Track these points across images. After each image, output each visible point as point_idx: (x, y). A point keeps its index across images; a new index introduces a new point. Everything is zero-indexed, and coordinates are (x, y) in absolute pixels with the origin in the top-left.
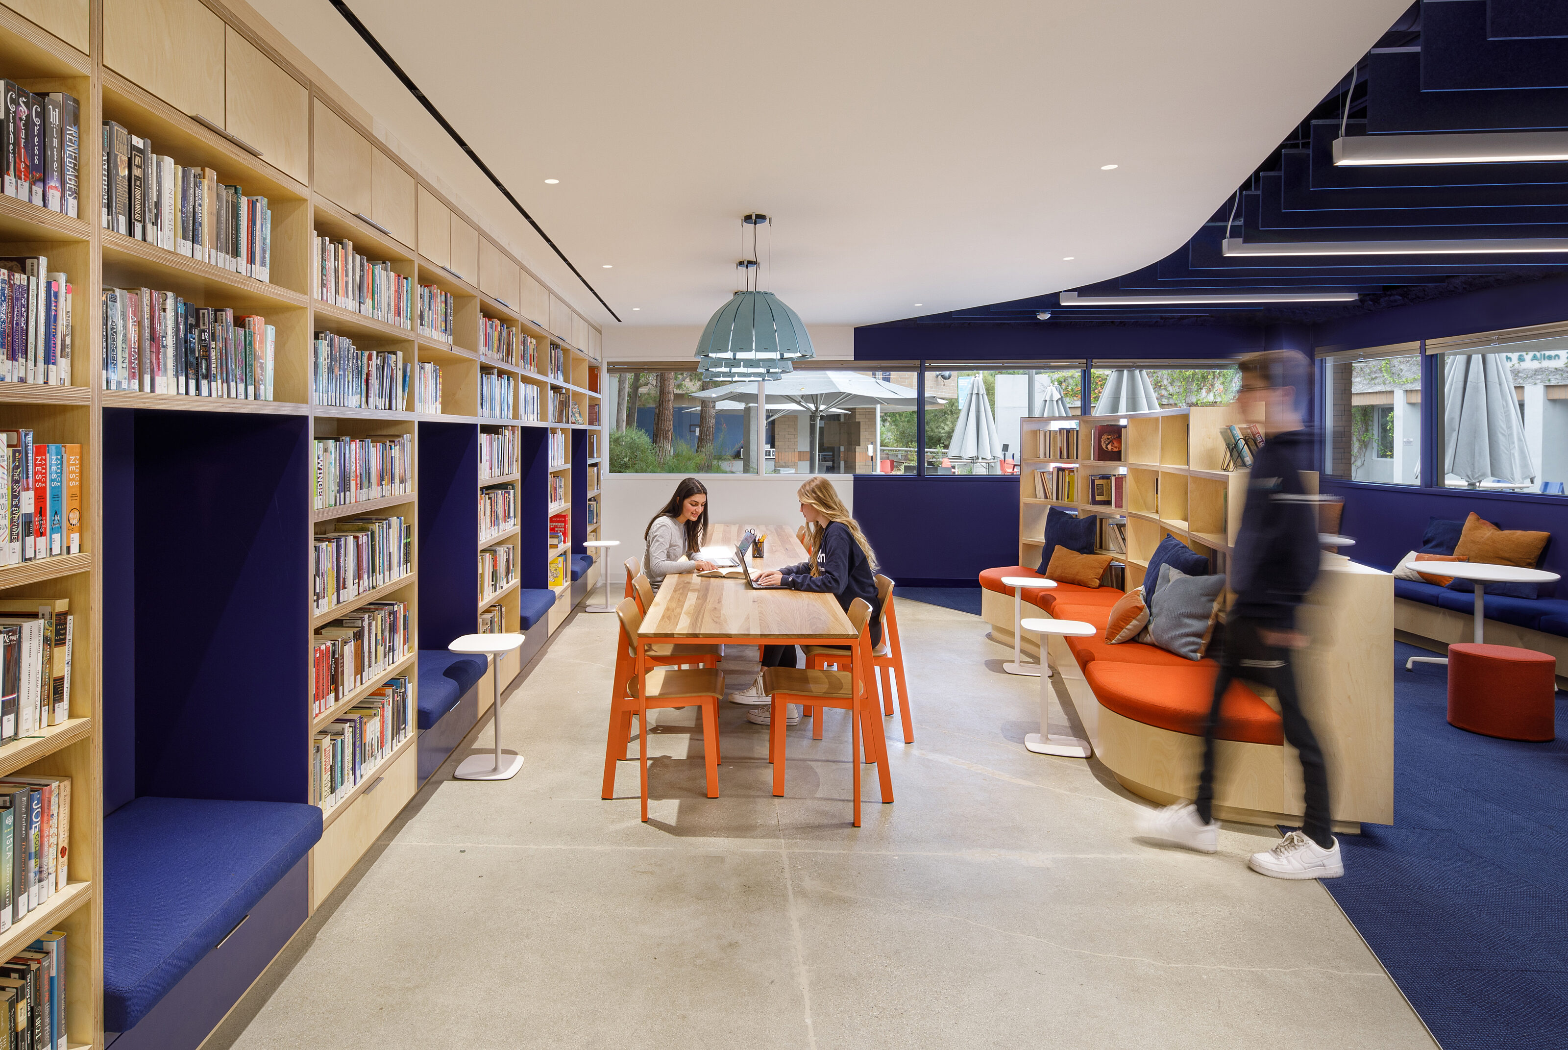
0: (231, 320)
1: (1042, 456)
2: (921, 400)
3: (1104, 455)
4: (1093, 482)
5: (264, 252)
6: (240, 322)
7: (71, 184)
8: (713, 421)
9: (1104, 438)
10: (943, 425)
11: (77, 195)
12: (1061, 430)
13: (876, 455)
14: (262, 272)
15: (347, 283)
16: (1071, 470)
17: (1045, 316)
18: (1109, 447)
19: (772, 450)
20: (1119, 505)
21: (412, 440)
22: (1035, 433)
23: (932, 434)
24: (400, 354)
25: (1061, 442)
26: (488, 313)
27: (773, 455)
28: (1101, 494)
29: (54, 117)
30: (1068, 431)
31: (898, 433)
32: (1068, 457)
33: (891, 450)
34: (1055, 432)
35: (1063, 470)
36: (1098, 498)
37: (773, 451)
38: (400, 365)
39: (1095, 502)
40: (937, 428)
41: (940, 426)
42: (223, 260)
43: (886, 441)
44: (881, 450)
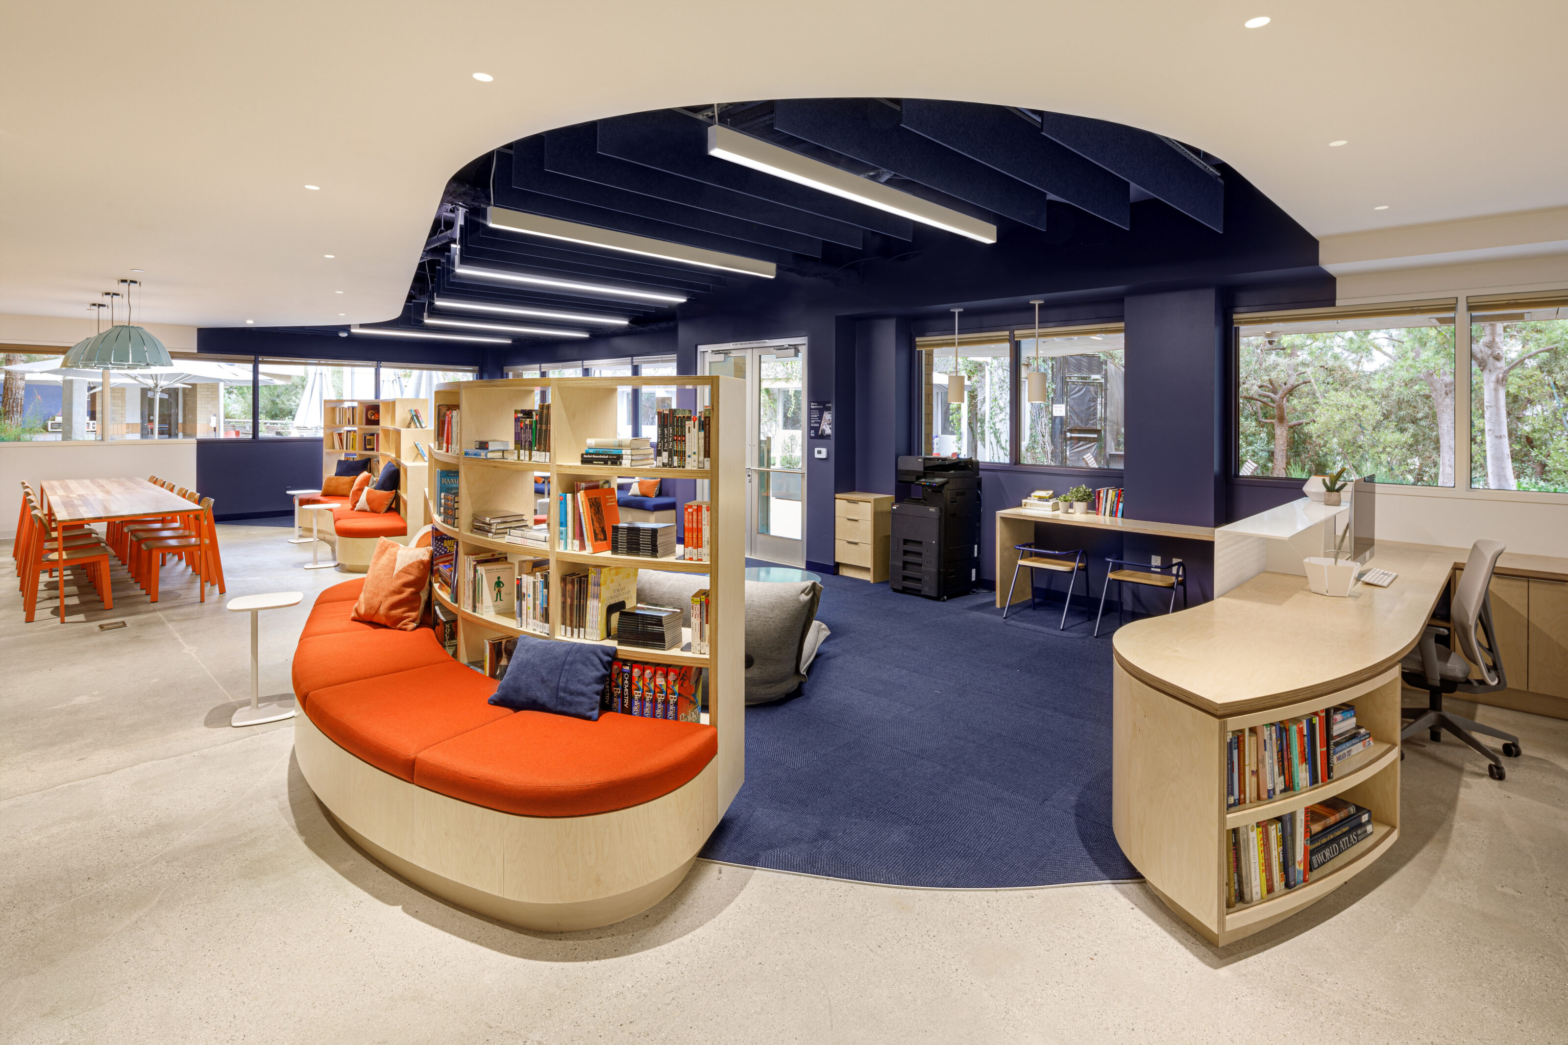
1: (338, 423)
2: (256, 381)
3: (369, 422)
4: (365, 437)
8: (22, 393)
9: (370, 412)
10: (294, 398)
12: (349, 407)
13: (219, 426)
16: (355, 431)
17: (344, 335)
18: (373, 417)
19: (92, 422)
20: (377, 450)
22: (334, 409)
23: (283, 406)
25: (349, 415)
27: (94, 428)
28: (370, 444)
30: (353, 408)
31: (246, 405)
32: (353, 423)
33: (237, 422)
34: (346, 409)
35: (350, 431)
36: (368, 447)
37: (94, 424)
39: (366, 449)
40: (288, 400)
41: (291, 399)
43: (232, 413)
44: (225, 422)
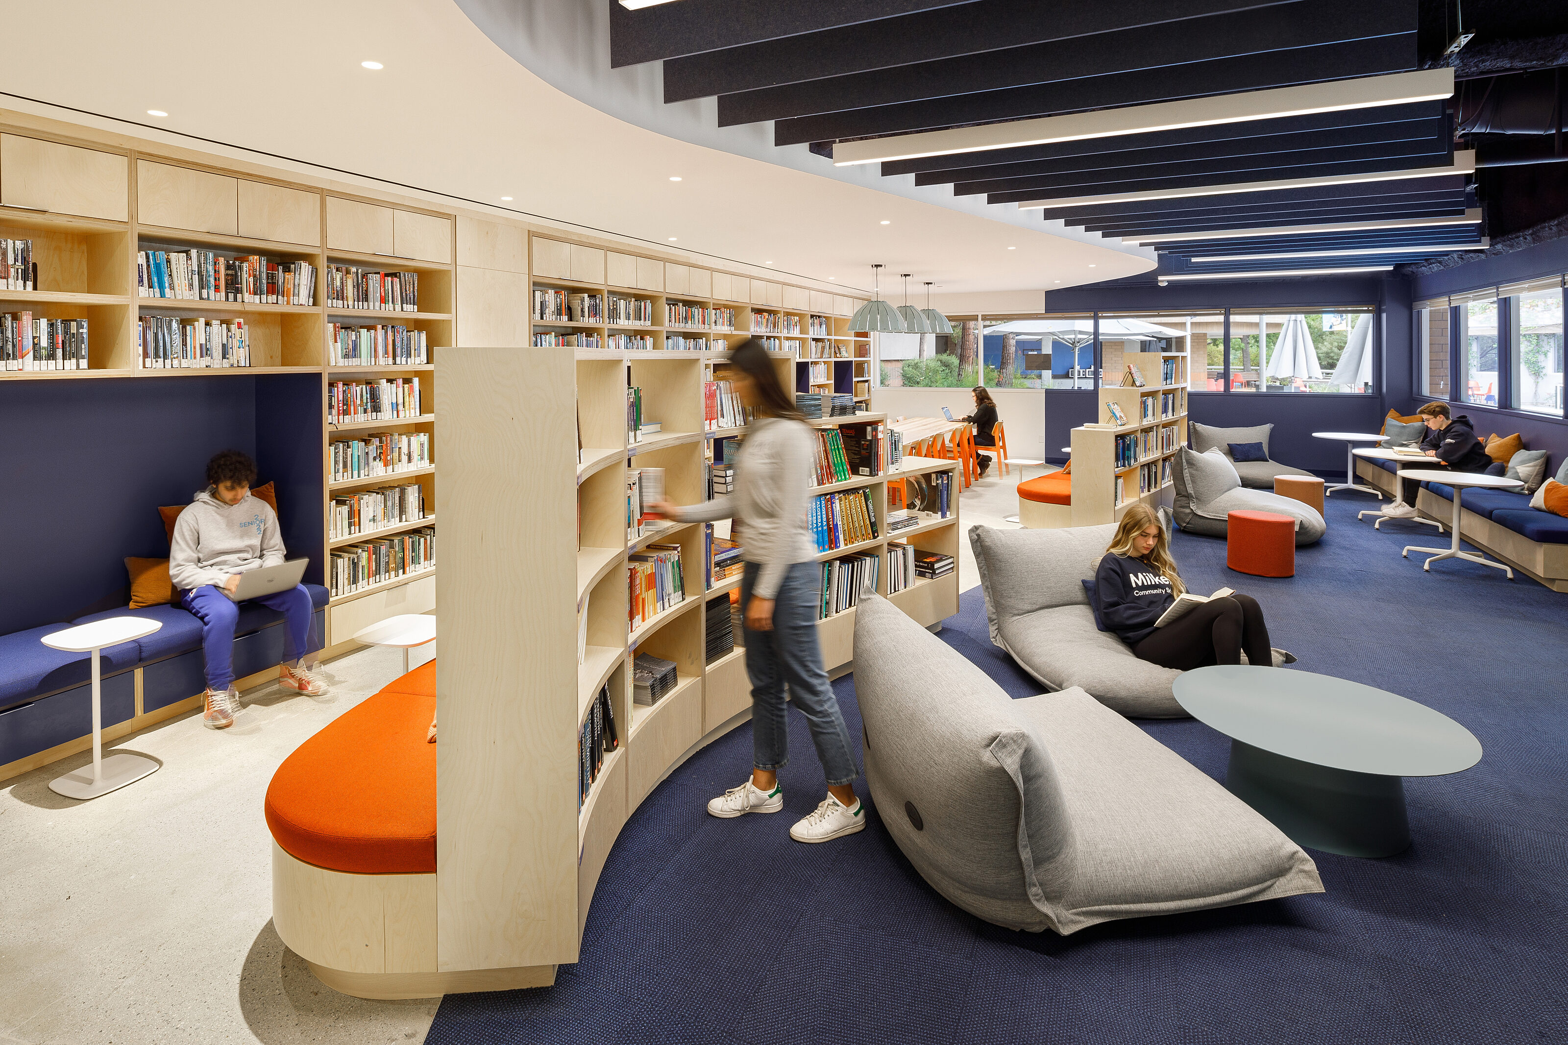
0: (639, 339)
2: (1096, 333)
5: (649, 316)
6: (642, 338)
7: (601, 315)
11: (602, 317)
14: (649, 323)
15: (679, 318)
21: (710, 371)
24: (704, 339)
26: (758, 311)
29: (598, 301)
38: (704, 343)
42: (637, 323)
